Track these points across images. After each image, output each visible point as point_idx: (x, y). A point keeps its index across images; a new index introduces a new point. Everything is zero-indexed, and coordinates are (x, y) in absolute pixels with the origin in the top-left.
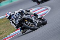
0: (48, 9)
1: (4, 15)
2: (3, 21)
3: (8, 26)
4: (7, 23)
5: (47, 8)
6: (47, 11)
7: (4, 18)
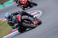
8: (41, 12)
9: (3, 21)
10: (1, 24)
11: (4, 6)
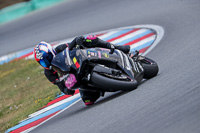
0: (154, 33)
1: (8, 54)
2: (4, 74)
3: (22, 90)
4: (17, 79)
5: (151, 30)
6: (152, 38)
7: (9, 63)
8: (160, 31)
9: (30, 60)
10: (23, 71)
11: (33, 8)
